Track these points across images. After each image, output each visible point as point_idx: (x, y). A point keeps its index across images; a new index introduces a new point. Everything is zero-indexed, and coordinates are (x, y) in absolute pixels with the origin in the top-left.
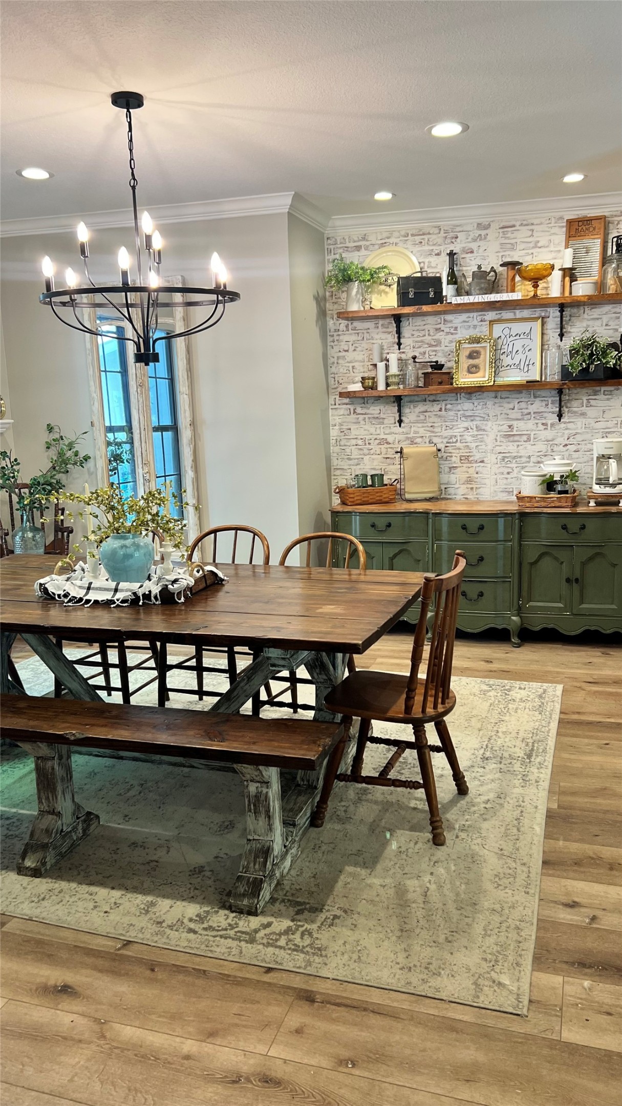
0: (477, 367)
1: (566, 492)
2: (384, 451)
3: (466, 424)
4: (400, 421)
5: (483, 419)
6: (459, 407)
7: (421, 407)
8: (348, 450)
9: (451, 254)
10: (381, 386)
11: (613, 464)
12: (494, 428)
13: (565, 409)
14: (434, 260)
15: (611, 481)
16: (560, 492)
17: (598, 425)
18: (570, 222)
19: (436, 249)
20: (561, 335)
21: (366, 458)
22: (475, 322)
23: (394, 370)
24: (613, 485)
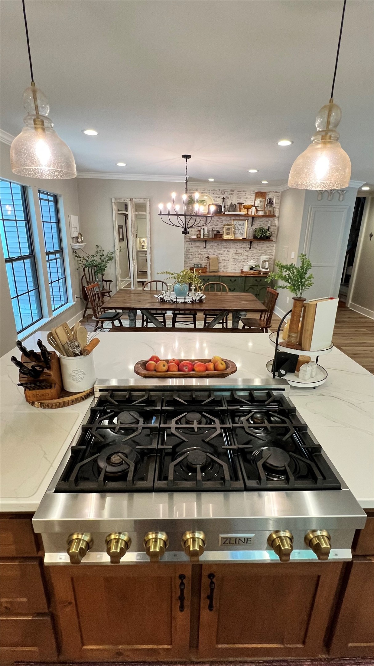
0: (229, 233)
1: (256, 270)
2: (200, 256)
3: (224, 250)
4: (205, 248)
5: (230, 248)
6: (223, 244)
7: (212, 244)
8: (189, 256)
9: (223, 198)
10: (202, 237)
11: (267, 263)
12: (232, 251)
13: (251, 247)
14: (218, 199)
15: (266, 267)
16: (255, 271)
17: (260, 251)
18: (257, 193)
19: (218, 196)
20: (252, 225)
21: (194, 259)
22: (228, 220)
23: (206, 232)
24: (267, 269)
